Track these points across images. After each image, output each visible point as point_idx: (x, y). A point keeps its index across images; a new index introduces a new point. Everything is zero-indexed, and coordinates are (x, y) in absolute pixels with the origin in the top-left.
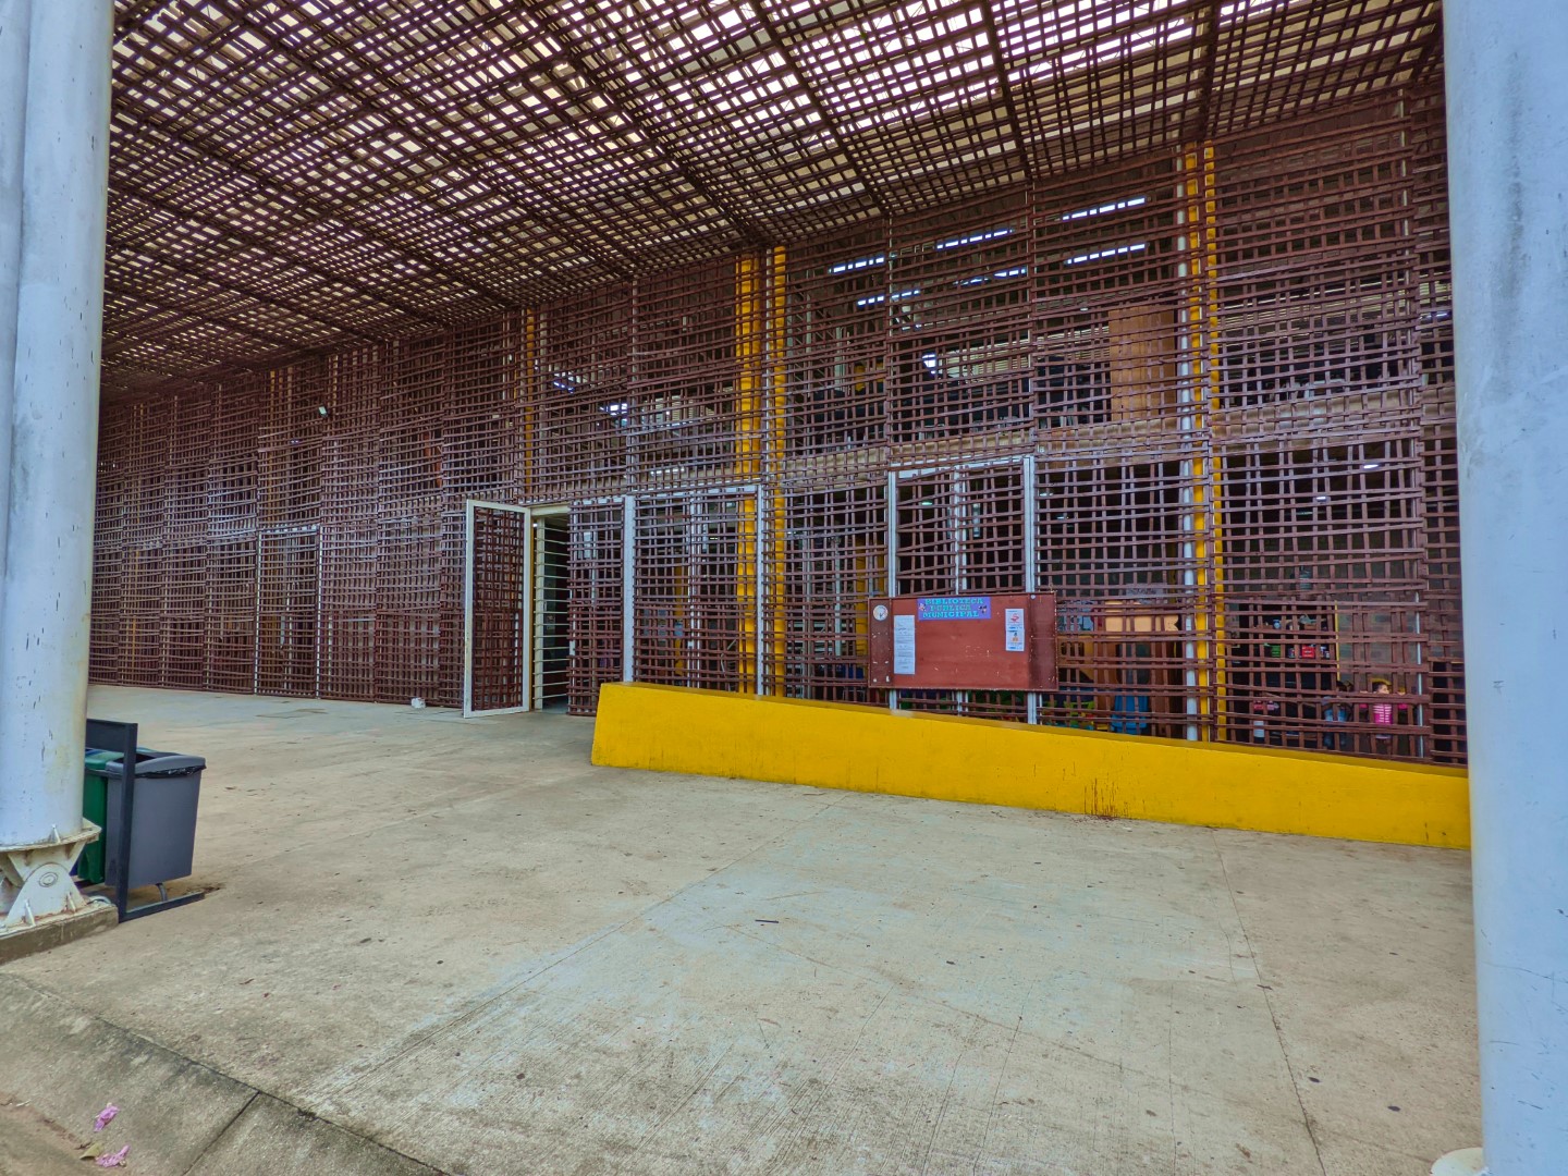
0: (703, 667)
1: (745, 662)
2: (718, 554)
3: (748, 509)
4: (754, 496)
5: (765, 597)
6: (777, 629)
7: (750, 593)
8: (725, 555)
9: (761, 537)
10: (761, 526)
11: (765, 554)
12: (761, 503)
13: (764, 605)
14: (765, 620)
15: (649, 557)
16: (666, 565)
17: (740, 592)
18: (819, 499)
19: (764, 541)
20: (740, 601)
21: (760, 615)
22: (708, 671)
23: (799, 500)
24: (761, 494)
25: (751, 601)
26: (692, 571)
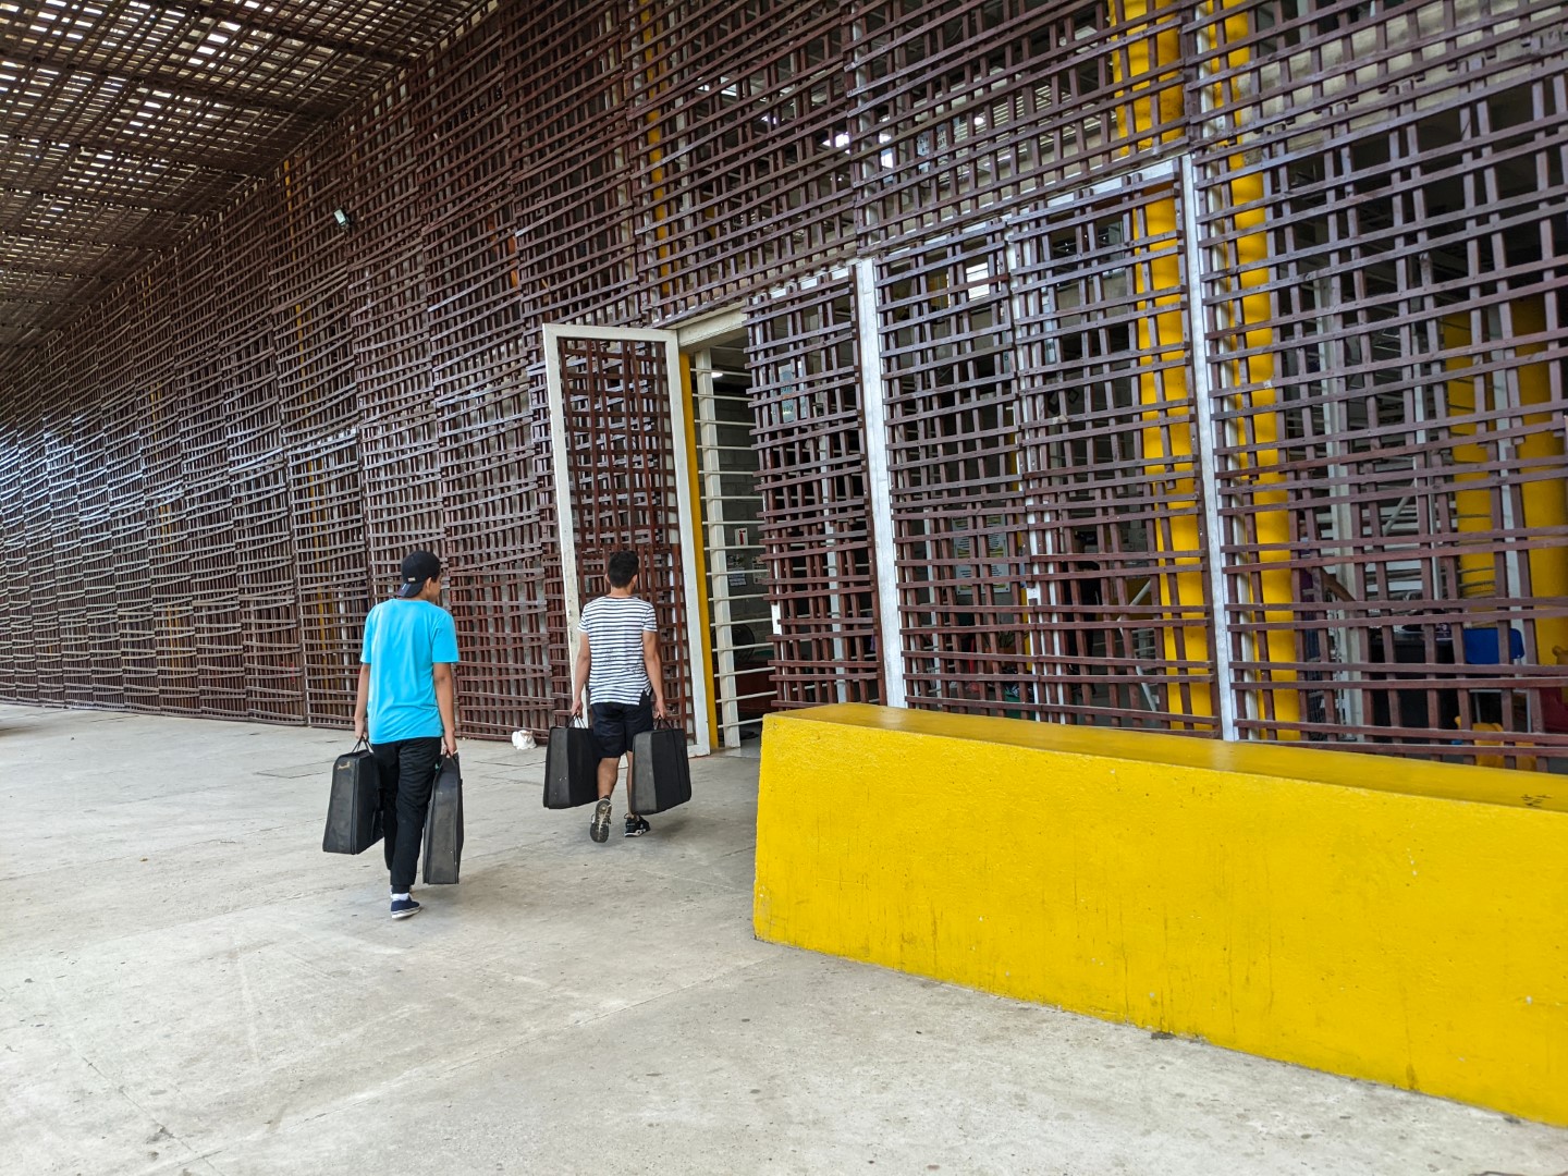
0: (1071, 648)
1: (1179, 631)
2: (1086, 359)
3: (1156, 230)
4: (1171, 188)
5: (1223, 455)
6: (1264, 537)
7: (1180, 450)
8: (1105, 356)
9: (1198, 295)
10: (1197, 263)
11: (1214, 338)
12: (1193, 204)
13: (1224, 477)
14: (1228, 517)
15: (919, 393)
16: (958, 406)
17: (1154, 451)
18: (1369, 150)
19: (1211, 305)
20: (1155, 472)
21: (1213, 503)
22: (1082, 658)
23: (1307, 169)
24: (1191, 177)
25: (1183, 468)
26: (1026, 412)
